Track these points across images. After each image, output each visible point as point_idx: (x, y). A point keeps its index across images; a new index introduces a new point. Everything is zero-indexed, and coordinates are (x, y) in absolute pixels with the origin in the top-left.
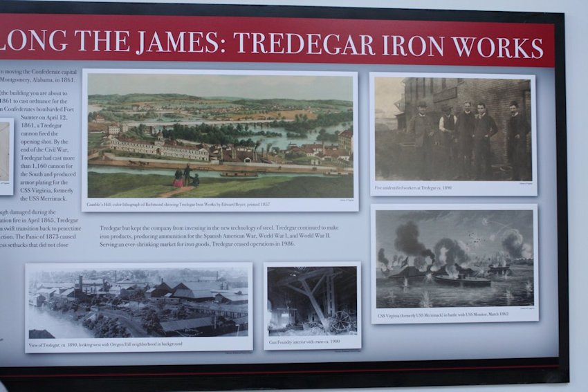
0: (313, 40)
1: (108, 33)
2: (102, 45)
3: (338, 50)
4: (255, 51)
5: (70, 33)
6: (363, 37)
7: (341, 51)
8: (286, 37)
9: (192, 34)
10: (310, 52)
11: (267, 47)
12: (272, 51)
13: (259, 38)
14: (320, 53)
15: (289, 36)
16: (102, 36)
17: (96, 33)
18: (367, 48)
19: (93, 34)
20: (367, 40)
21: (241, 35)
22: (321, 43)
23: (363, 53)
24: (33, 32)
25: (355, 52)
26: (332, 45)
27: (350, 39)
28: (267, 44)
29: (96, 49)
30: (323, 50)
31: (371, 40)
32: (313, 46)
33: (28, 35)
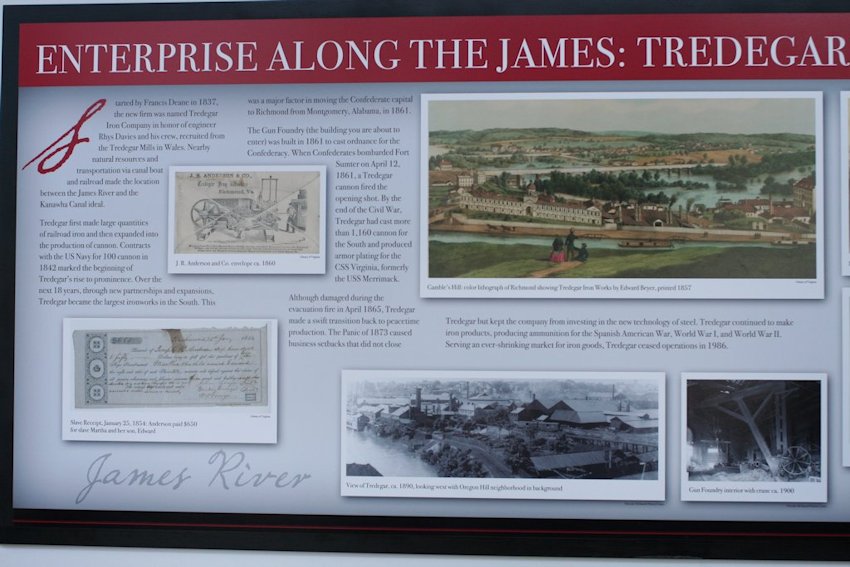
0: (756, 46)
1: (457, 43)
2: (448, 60)
3: (792, 59)
4: (669, 63)
5: (403, 44)
6: (831, 39)
7: (798, 61)
8: (714, 42)
9: (576, 41)
10: (750, 63)
11: (687, 58)
12: (694, 63)
13: (674, 45)
14: (766, 64)
15: (720, 40)
16: (449, 47)
17: (440, 43)
18: (836, 55)
19: (436, 44)
20: (836, 44)
21: (649, 41)
22: (767, 49)
23: (831, 62)
24: (352, 44)
25: (818, 62)
26: (783, 52)
27: (811, 42)
28: (686, 52)
29: (440, 65)
30: (771, 60)
31: (843, 43)
32: (756, 54)
33: (346, 48)
